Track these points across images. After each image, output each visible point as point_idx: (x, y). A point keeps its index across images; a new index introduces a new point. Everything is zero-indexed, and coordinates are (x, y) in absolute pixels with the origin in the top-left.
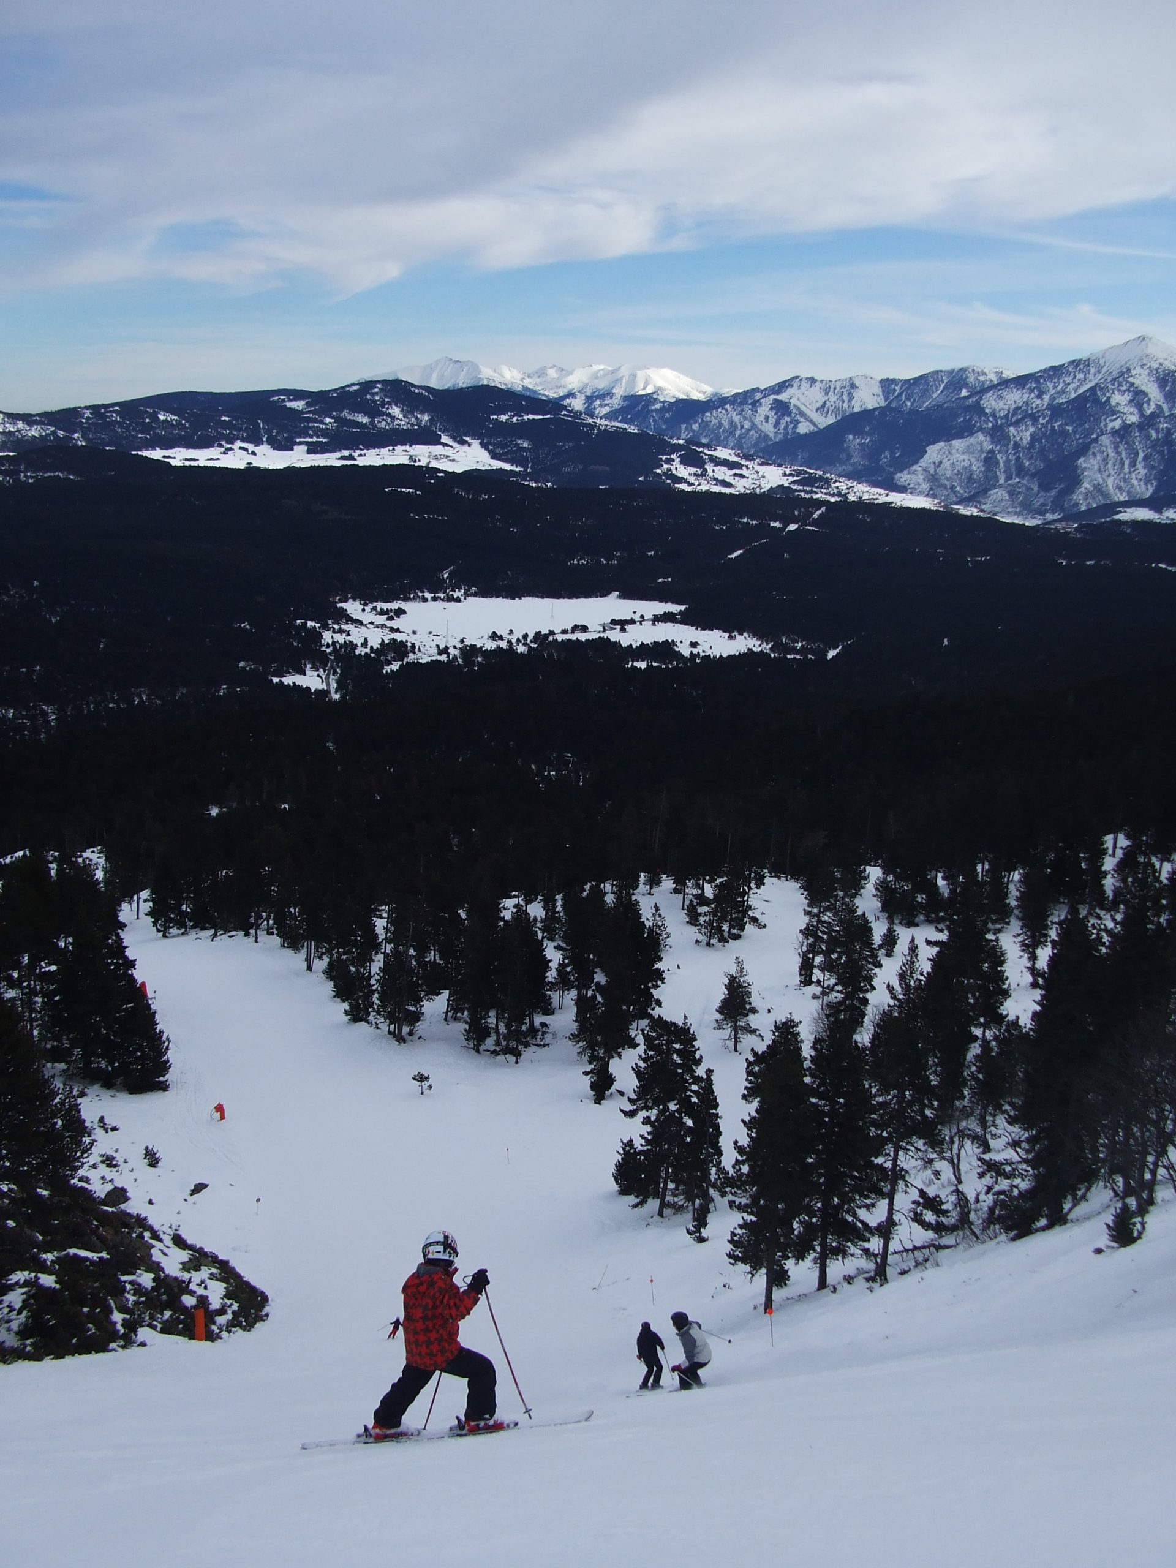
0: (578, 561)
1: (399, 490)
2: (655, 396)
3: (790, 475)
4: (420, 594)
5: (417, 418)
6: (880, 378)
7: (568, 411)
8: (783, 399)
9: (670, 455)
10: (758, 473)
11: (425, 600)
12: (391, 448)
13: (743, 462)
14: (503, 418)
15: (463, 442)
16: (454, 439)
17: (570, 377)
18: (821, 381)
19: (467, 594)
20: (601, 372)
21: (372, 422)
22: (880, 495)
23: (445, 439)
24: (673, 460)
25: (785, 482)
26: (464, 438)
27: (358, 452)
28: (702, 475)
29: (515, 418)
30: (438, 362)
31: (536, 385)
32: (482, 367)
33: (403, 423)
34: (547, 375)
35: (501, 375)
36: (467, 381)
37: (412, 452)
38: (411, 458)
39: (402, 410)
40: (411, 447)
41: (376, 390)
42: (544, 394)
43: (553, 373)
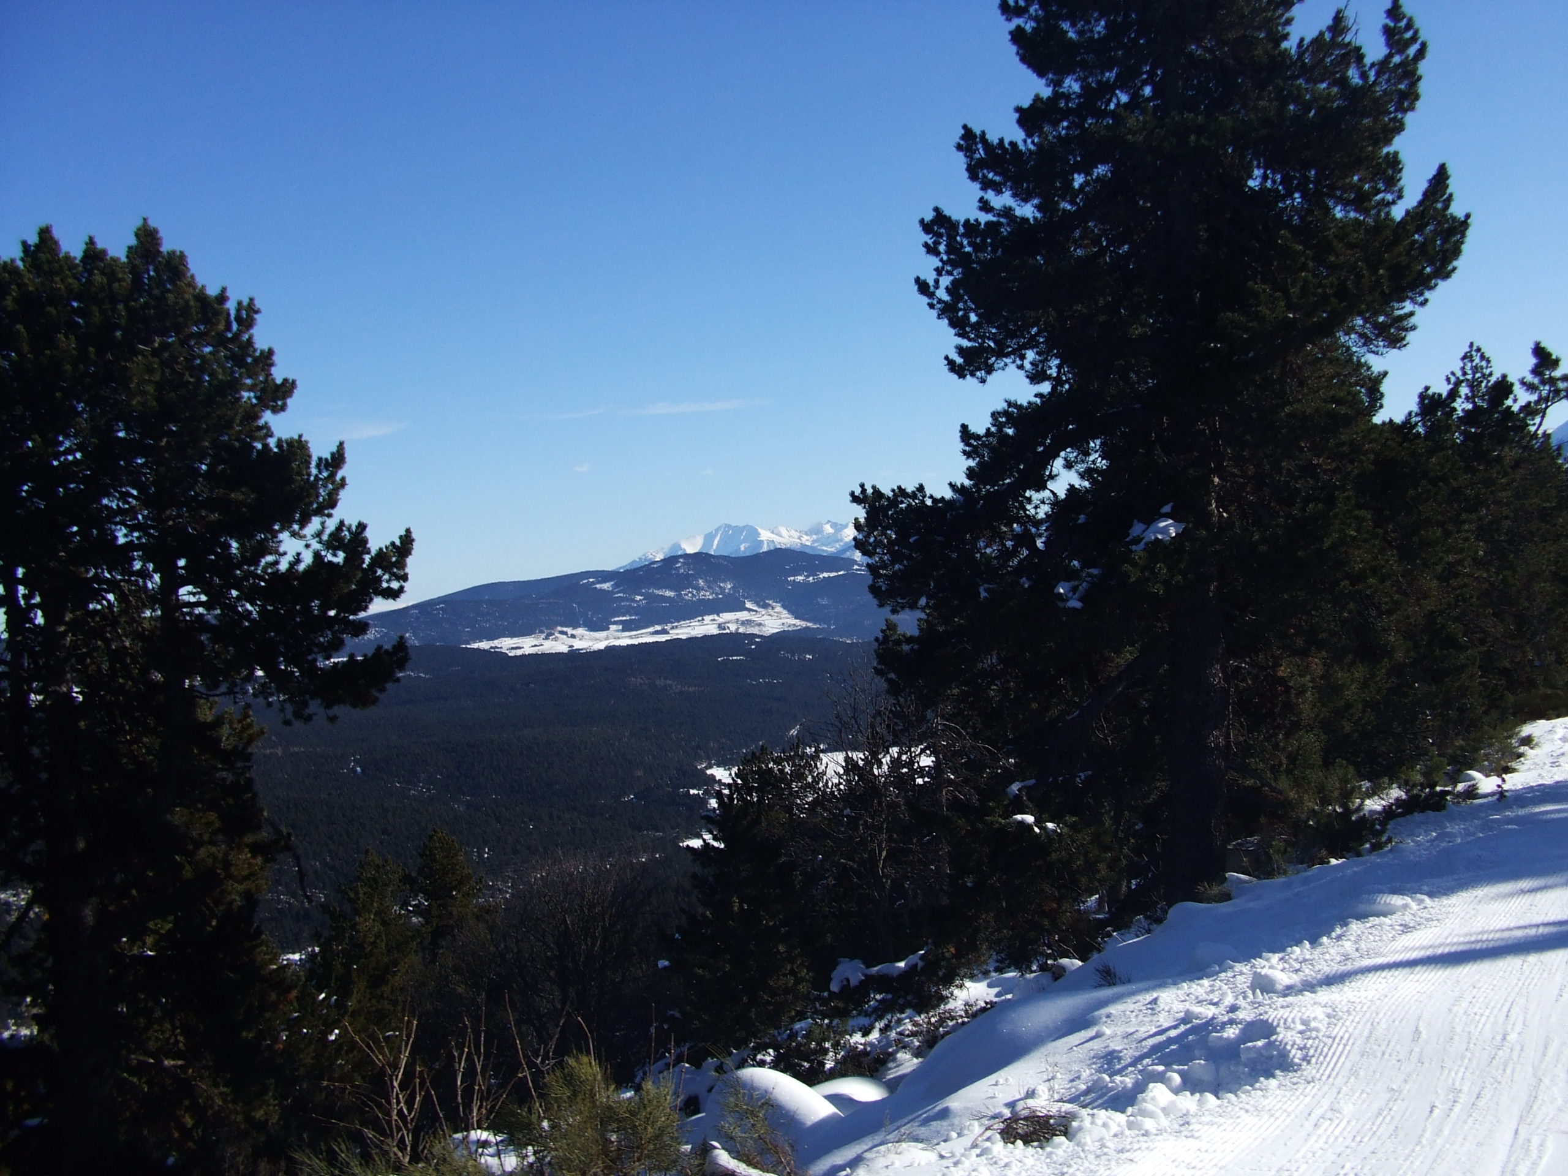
1: (730, 658)
5: (720, 587)
7: (858, 565)
12: (700, 618)
14: (800, 578)
15: (765, 606)
16: (759, 606)
17: (845, 530)
19: (818, 751)
21: (679, 595)
23: (748, 605)
26: (767, 601)
29: (811, 578)
30: (717, 530)
31: (814, 541)
32: (760, 530)
33: (708, 593)
34: (823, 531)
35: (780, 535)
36: (747, 545)
37: (720, 620)
38: (720, 626)
39: (706, 581)
40: (718, 615)
41: (679, 565)
42: (823, 550)
43: (828, 529)
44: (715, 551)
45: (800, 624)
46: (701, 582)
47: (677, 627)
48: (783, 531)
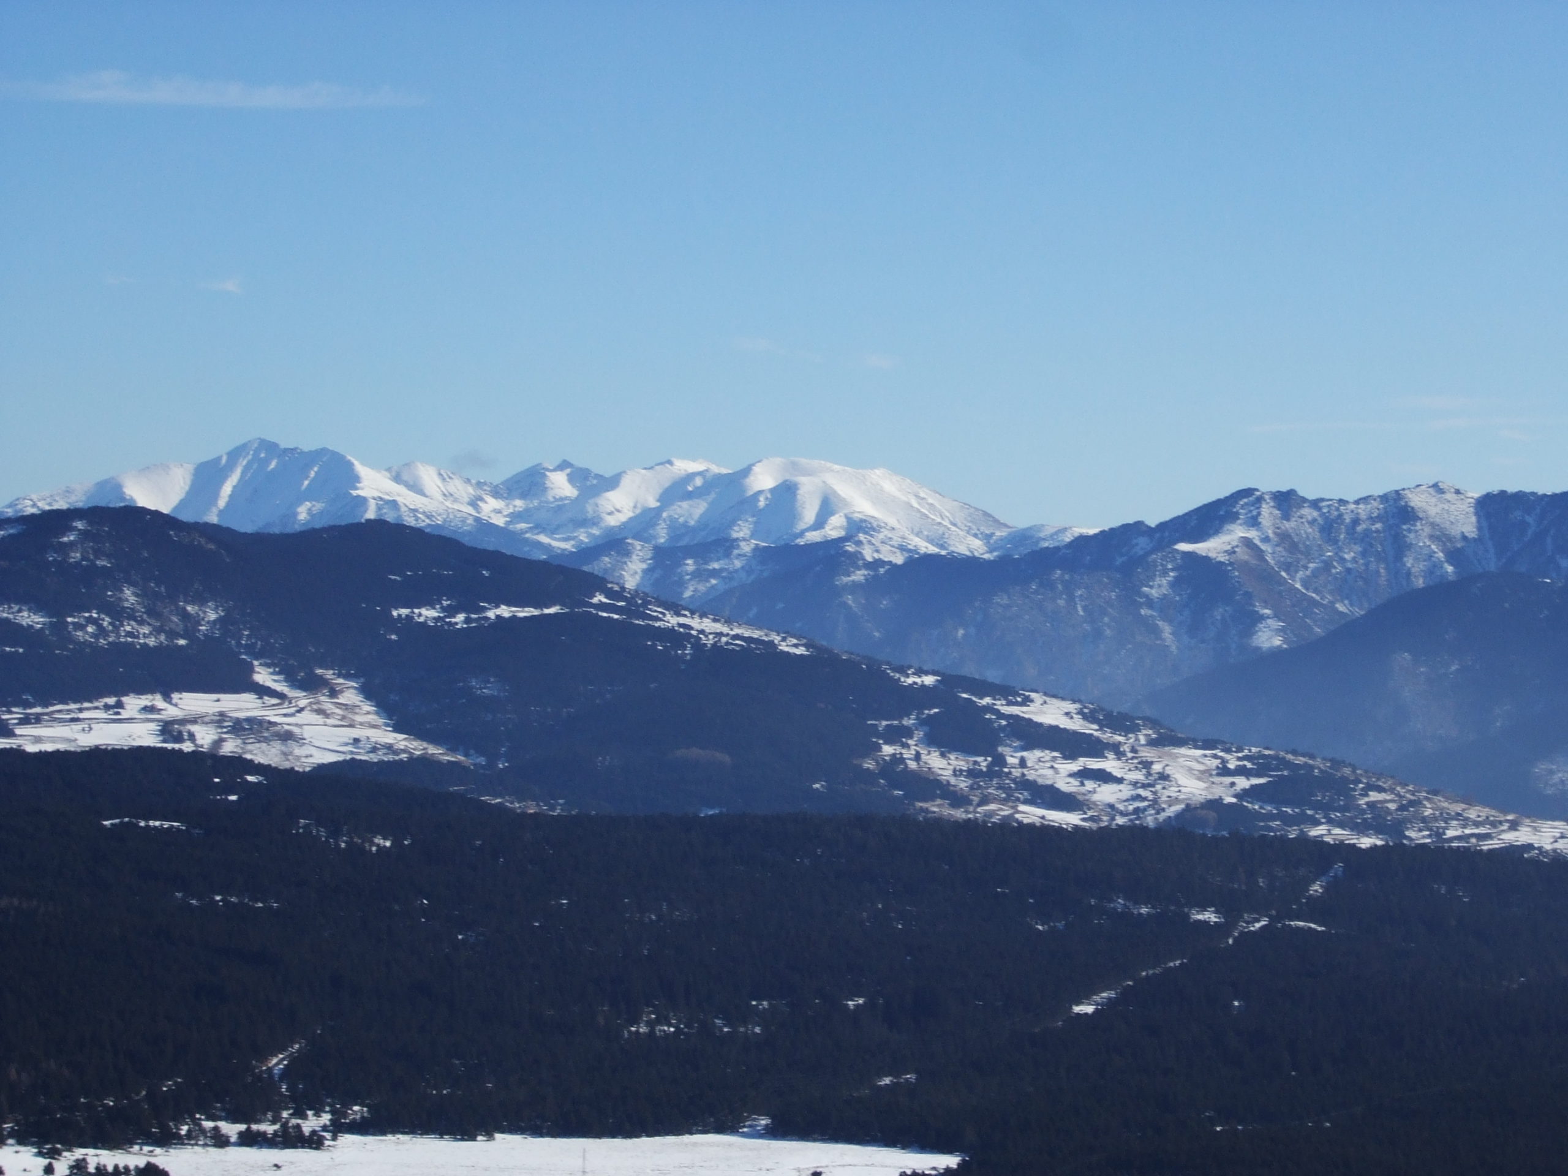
0: (650, 1024)
1: (142, 824)
2: (850, 548)
3: (1241, 771)
4: (208, 1124)
5: (185, 616)
6: (1477, 493)
7: (609, 594)
8: (1212, 555)
9: (900, 718)
10: (1147, 765)
11: (221, 1141)
12: (111, 701)
13: (1107, 736)
14: (428, 614)
15: (311, 684)
17: (609, 494)
18: (1315, 504)
19: (338, 1128)
20: (698, 481)
21: (59, 627)
22: (1494, 824)
23: (263, 676)
24: (908, 732)
25: (1226, 791)
26: (319, 671)
27: (17, 713)
28: (990, 774)
29: (460, 618)
30: (234, 455)
31: (515, 517)
32: (360, 469)
33: (146, 630)
34: (545, 490)
35: (416, 488)
36: (318, 506)
37: (171, 712)
38: (168, 729)
39: (143, 594)
40: (167, 698)
41: (72, 537)
42: (539, 544)
43: (560, 485)
44: (221, 513)
45: (406, 744)
46: (129, 596)
47: (38, 719)
48: (428, 477)
